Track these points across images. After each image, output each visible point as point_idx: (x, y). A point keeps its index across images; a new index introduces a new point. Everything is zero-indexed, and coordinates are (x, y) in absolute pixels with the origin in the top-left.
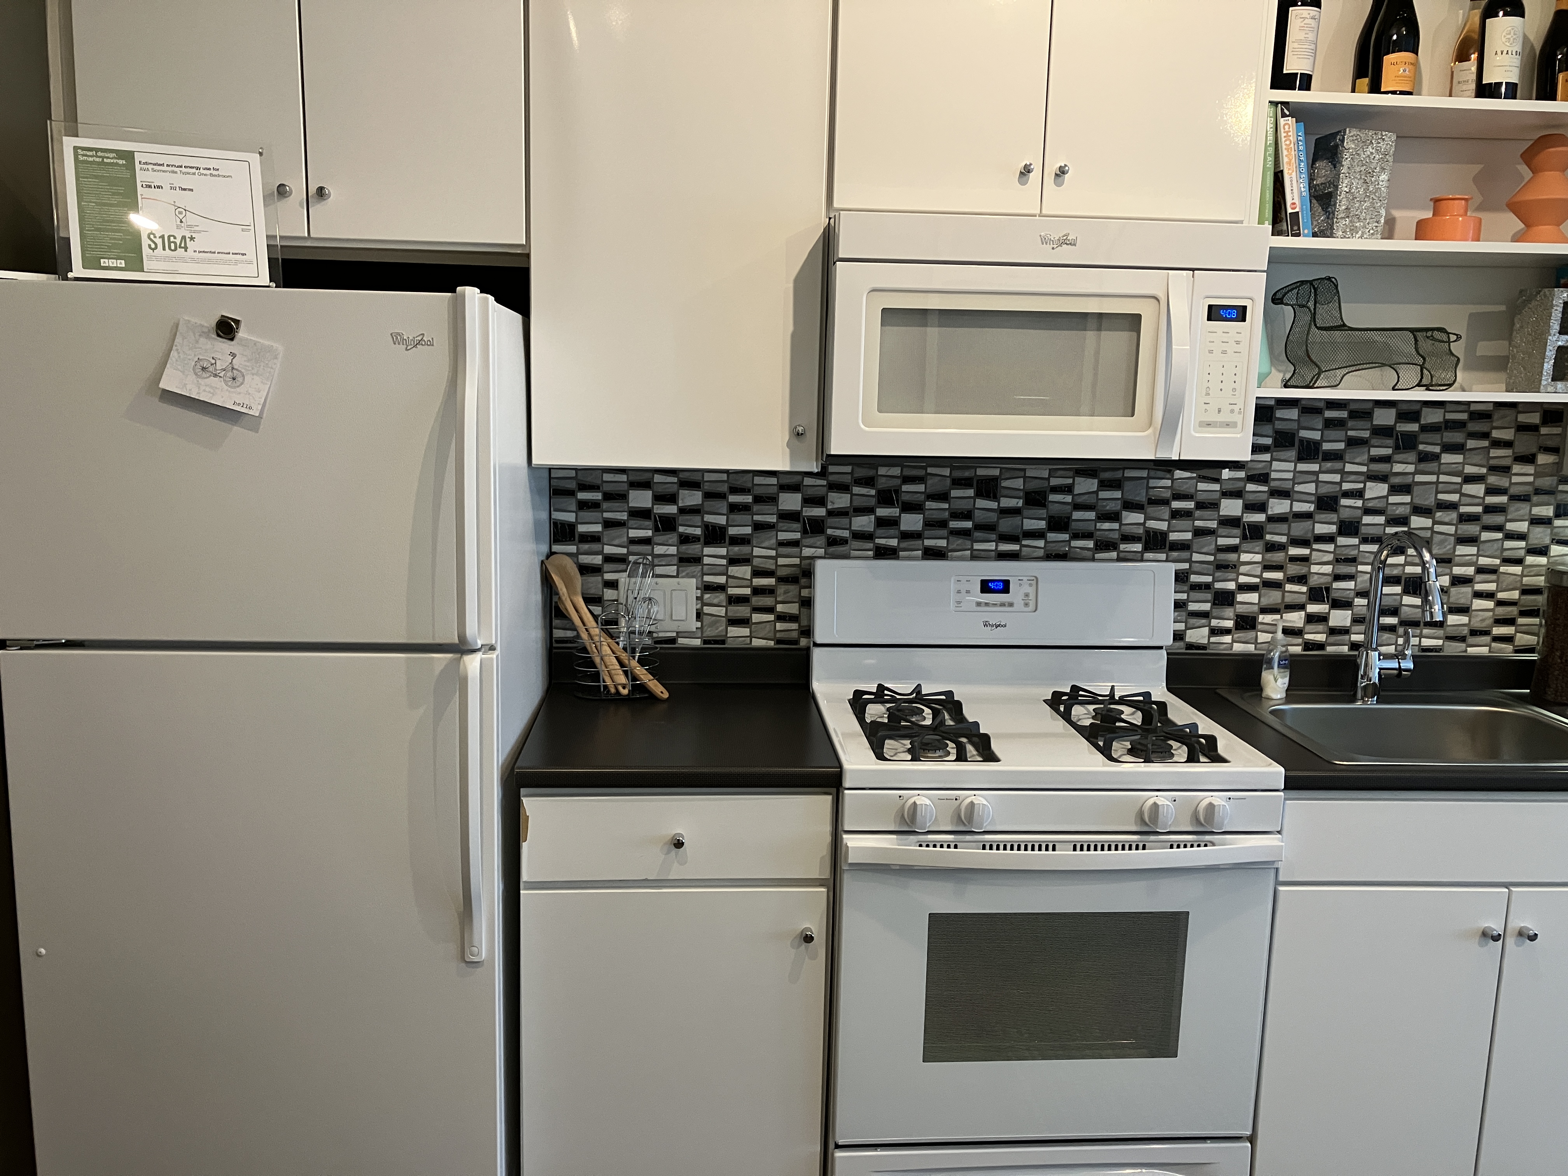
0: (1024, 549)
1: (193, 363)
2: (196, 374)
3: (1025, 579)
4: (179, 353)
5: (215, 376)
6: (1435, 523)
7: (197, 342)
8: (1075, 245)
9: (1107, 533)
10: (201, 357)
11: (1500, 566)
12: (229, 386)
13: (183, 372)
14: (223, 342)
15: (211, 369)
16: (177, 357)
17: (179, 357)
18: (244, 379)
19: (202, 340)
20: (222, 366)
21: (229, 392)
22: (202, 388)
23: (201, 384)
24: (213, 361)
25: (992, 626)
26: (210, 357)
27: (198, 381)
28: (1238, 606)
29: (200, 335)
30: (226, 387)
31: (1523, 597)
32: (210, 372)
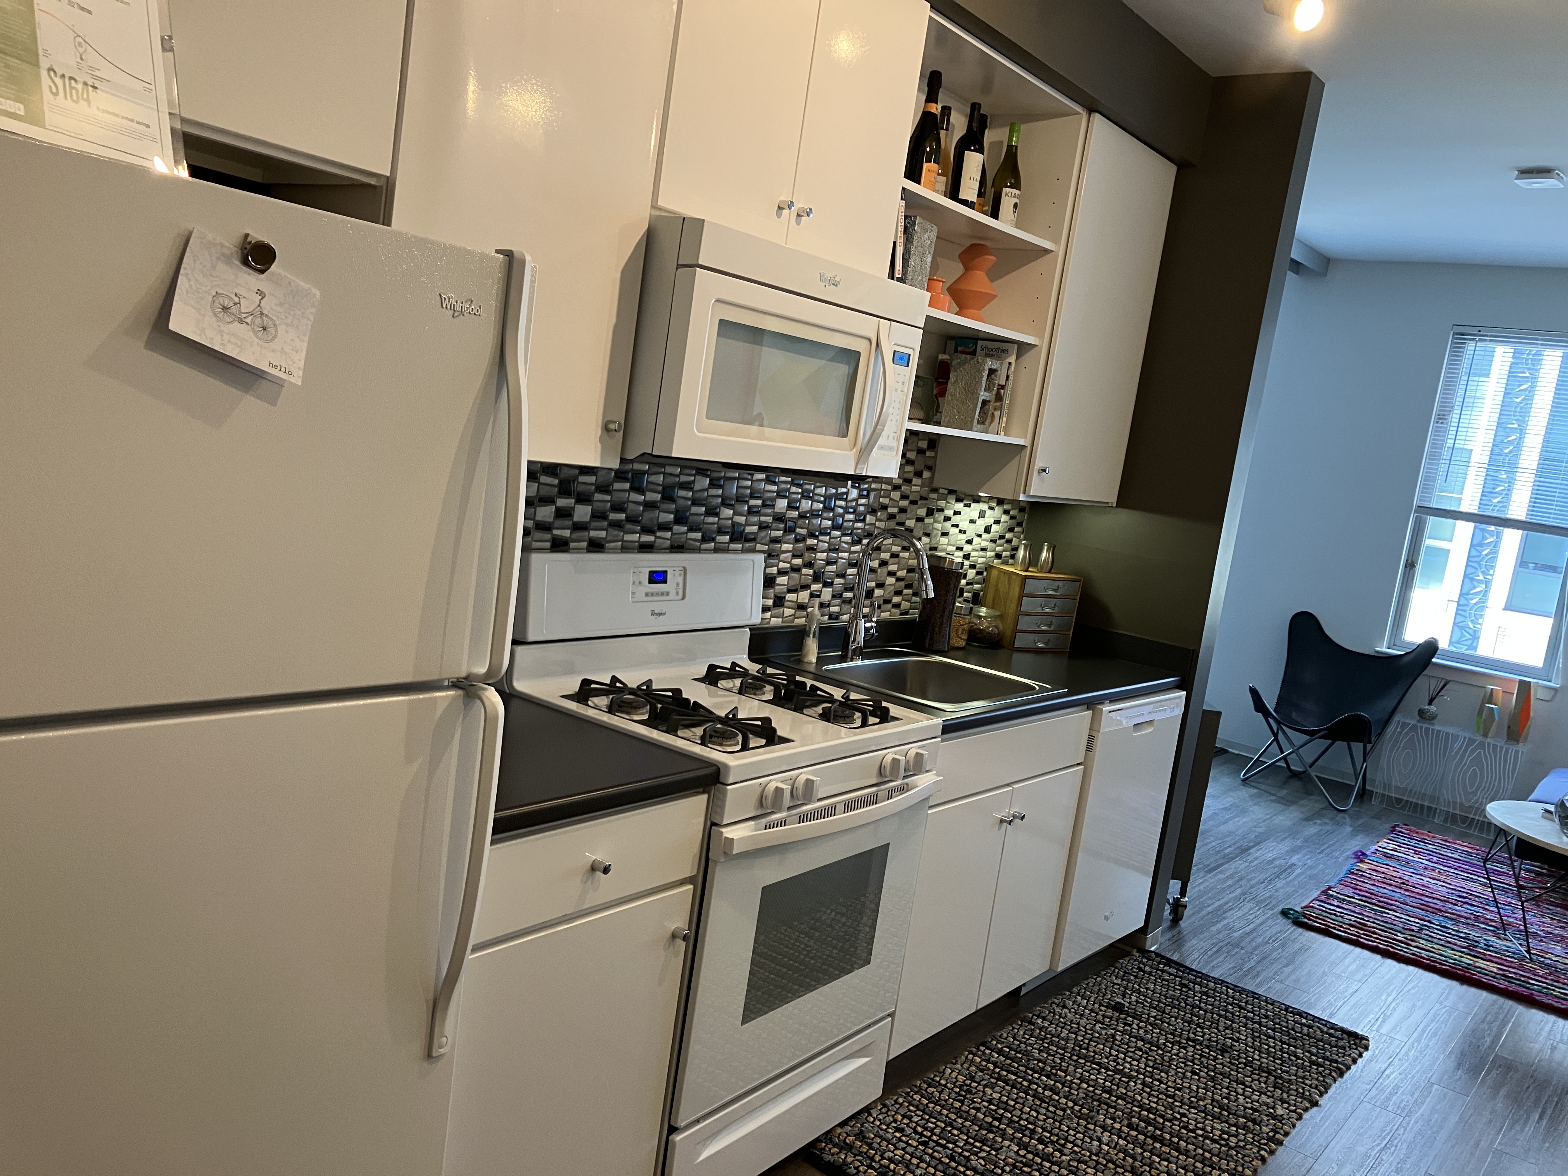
0: (658, 540)
1: (210, 299)
2: (215, 315)
3: (677, 569)
4: (189, 281)
5: (241, 321)
6: (877, 520)
7: (214, 268)
8: (836, 286)
9: (710, 526)
10: (220, 291)
11: (900, 552)
12: (260, 339)
13: (197, 310)
14: (249, 274)
15: (234, 309)
16: (187, 287)
17: (190, 286)
18: (276, 331)
19: (221, 266)
20: (247, 307)
21: (261, 347)
22: (226, 337)
23: (223, 331)
24: (237, 300)
25: (657, 614)
26: (232, 293)
27: (219, 326)
28: (777, 587)
29: (218, 258)
30: (256, 340)
31: (908, 575)
32: (233, 314)
